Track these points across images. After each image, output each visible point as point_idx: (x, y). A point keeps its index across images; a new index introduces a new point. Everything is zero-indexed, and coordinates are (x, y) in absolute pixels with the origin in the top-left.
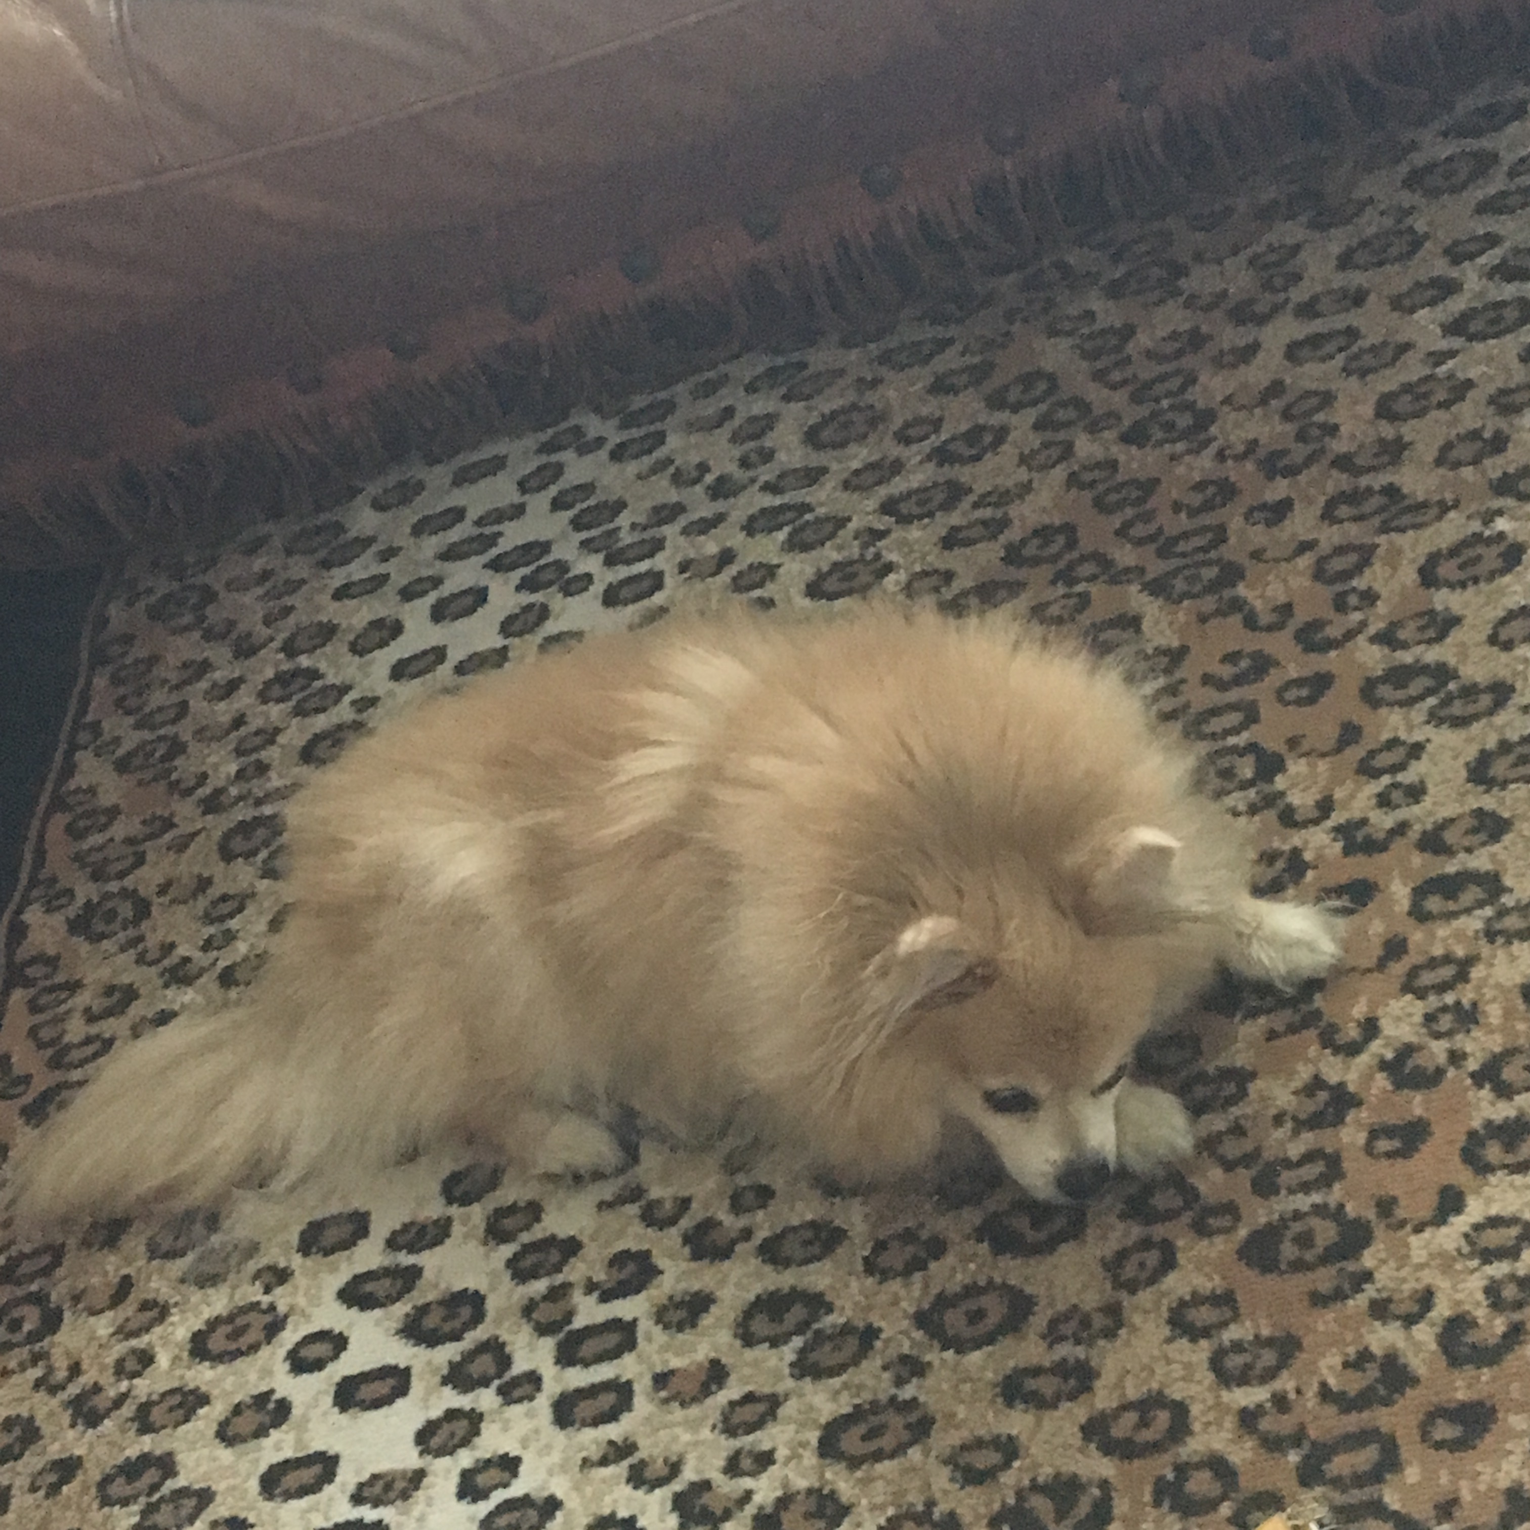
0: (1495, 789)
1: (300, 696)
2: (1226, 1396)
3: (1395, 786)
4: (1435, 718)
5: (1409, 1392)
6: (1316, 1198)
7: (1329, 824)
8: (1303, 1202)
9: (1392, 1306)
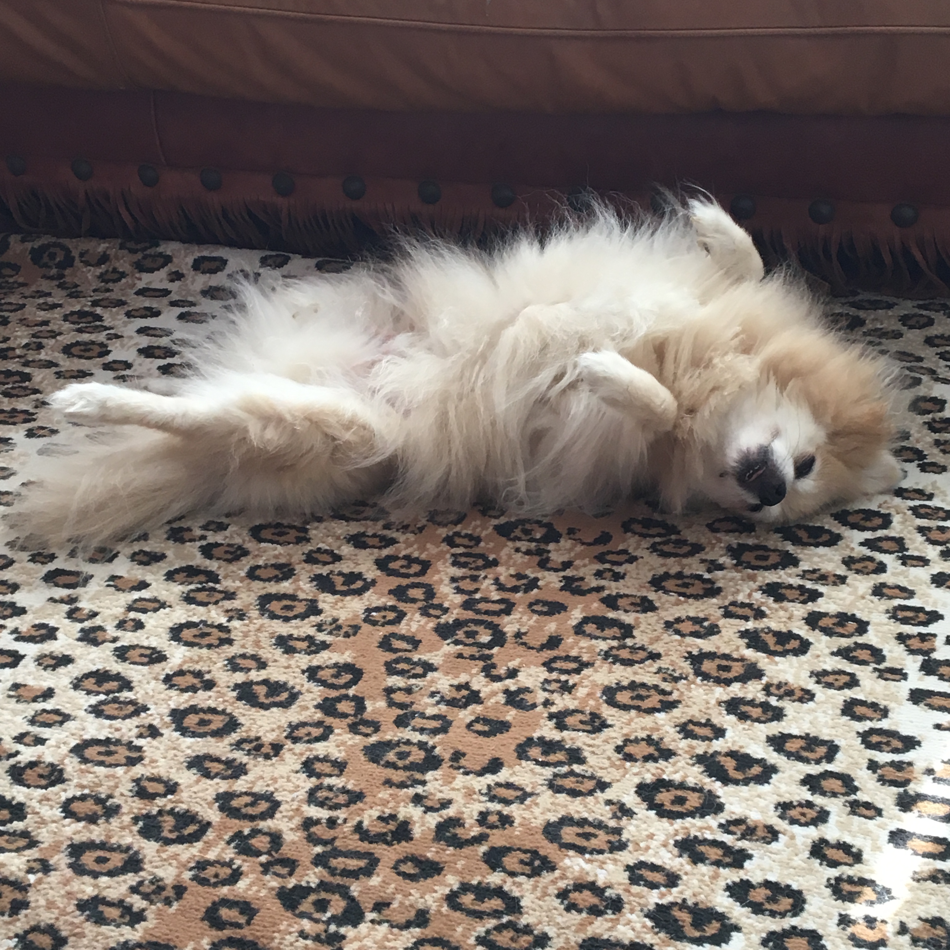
0: (660, 592)
1: (84, 325)
2: (305, 807)
3: (610, 570)
4: (654, 548)
5: (404, 843)
6: (424, 738)
7: (562, 574)
8: (416, 737)
9: (425, 800)
